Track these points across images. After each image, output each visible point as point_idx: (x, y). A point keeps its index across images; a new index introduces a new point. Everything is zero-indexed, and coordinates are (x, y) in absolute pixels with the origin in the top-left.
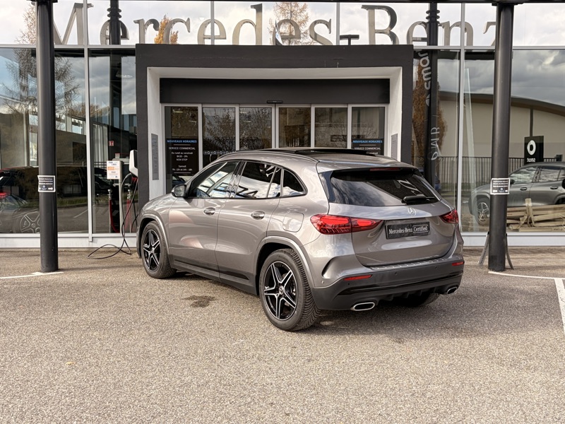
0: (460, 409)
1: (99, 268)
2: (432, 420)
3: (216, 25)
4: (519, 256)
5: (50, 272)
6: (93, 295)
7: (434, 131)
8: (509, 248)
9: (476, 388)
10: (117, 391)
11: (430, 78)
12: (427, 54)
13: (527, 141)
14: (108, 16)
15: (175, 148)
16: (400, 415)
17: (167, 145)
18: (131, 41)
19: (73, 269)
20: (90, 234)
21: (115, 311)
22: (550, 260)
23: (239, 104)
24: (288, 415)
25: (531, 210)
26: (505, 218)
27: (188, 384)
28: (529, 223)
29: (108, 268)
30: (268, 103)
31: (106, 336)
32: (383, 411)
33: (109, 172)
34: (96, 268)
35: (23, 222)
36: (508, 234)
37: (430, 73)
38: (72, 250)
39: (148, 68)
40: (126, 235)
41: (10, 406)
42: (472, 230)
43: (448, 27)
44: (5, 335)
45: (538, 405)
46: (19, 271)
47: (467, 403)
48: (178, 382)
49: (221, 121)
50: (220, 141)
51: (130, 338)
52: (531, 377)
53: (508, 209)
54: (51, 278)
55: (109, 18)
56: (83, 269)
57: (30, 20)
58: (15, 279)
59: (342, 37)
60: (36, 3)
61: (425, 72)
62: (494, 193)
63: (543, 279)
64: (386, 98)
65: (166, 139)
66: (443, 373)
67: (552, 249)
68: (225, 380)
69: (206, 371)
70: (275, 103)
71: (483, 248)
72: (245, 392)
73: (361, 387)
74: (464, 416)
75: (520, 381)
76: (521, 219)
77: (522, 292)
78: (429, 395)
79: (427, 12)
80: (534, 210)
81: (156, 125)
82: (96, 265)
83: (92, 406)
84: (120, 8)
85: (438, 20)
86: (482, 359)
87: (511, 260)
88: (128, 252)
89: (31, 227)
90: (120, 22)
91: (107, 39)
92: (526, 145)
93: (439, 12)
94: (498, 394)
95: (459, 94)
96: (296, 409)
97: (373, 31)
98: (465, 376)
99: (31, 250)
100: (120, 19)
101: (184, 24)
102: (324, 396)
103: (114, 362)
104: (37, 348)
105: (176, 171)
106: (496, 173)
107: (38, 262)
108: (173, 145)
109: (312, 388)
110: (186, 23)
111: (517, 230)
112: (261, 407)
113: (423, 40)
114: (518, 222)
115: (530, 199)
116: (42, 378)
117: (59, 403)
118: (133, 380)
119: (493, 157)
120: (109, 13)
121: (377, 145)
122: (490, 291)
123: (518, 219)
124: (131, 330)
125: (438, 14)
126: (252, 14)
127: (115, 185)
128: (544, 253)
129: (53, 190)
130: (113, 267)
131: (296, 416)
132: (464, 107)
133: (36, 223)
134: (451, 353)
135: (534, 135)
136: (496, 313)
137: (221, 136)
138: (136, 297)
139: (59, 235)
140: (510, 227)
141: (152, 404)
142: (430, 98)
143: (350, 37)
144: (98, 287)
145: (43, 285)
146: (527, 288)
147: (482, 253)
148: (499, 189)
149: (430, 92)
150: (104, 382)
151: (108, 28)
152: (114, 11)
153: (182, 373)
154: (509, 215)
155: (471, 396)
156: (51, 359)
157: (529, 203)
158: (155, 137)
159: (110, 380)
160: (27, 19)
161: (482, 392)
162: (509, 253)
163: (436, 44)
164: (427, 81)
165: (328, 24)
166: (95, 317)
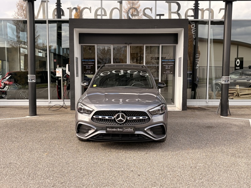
0: (211, 173)
1: (54, 114)
2: (199, 178)
3: (103, 10)
4: (233, 110)
5: (33, 116)
6: (53, 126)
7: (197, 56)
8: (229, 106)
9: (218, 165)
10: (67, 166)
11: (195, 33)
12: (194, 23)
13: (236, 59)
14: (56, 6)
15: (85, 63)
16: (186, 176)
17: (82, 62)
18: (66, 17)
19: (43, 115)
20: (49, 100)
21: (63, 132)
22: (247, 111)
23: (113, 44)
24: (139, 175)
25: (239, 90)
26: (228, 93)
27: (97, 163)
28: (238, 95)
29: (58, 114)
30: (125, 44)
31: (60, 143)
32: (179, 174)
33: (57, 73)
34: (53, 114)
35: (20, 95)
36: (229, 100)
37: (195, 31)
38: (41, 106)
39: (74, 29)
40: (65, 100)
41: (24, 171)
42: (213, 99)
43: (203, 11)
44: (18, 142)
45: (244, 172)
46: (20, 116)
47: (214, 171)
48: (92, 162)
49: (101, 50)
50: (101, 59)
51: (71, 144)
52: (240, 160)
53: (229, 90)
54: (34, 118)
55: (56, 7)
56: (47, 115)
57: (19, 6)
58: (19, 119)
59: (157, 15)
60: (27, 1)
61: (193, 30)
62: (223, 83)
63: (244, 120)
64: (176, 41)
65: (82, 59)
66: (203, 159)
67: (247, 107)
68: (112, 161)
69: (104, 157)
70: (128, 44)
71: (218, 106)
72: (121, 166)
73: (169, 164)
74: (213, 176)
75: (236, 162)
76: (234, 94)
77: (235, 125)
78: (198, 168)
79: (194, 4)
80: (240, 90)
81: (77, 53)
82: (53, 113)
83: (58, 171)
84: (61, 3)
85: (199, 8)
86: (219, 153)
87: (230, 112)
88: (66, 107)
89: (23, 97)
90: (61, 8)
91: (55, 16)
92: (235, 61)
93: (199, 4)
94: (227, 167)
95: (208, 39)
96: (142, 173)
97: (170, 12)
98: (212, 160)
99: (24, 107)
100: (61, 7)
101: (88, 10)
102: (154, 168)
103: (65, 154)
104: (32, 148)
105: (86, 73)
106: (224, 74)
107: (28, 111)
108: (84, 62)
109: (149, 164)
110: (89, 9)
111: (232, 99)
112: (128, 172)
113: (192, 16)
114: (233, 95)
115: (238, 85)
116: (35, 160)
117: (44, 170)
118: (73, 161)
119: (223, 67)
120: (56, 5)
121: (172, 62)
122: (221, 124)
123: (233, 94)
124: (70, 140)
125: (199, 5)
126: (118, 5)
127: (59, 79)
128: (244, 108)
129: (34, 81)
130: (60, 114)
131: (143, 176)
132: (210, 46)
133: (25, 95)
134: (206, 150)
135: (239, 57)
136: (225, 134)
137: (101, 57)
138: (71, 127)
139: (37, 100)
140: (230, 97)
141: (82, 171)
142: (195, 42)
143: (160, 15)
144: (55, 122)
145: (31, 121)
146: (237, 123)
147: (218, 109)
148: (225, 81)
149: (195, 39)
150: (61, 162)
151: (56, 11)
152: (59, 4)
153: (94, 158)
154: (229, 92)
155: (215, 168)
156: (38, 152)
157: (238, 87)
158: (77, 58)
159: (64, 161)
160: (17, 6)
161: (220, 166)
162: (229, 108)
163: (198, 18)
164: (194, 34)
165: (151, 10)
166: (54, 135)
